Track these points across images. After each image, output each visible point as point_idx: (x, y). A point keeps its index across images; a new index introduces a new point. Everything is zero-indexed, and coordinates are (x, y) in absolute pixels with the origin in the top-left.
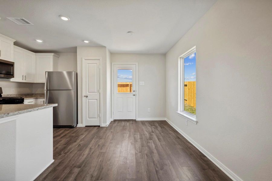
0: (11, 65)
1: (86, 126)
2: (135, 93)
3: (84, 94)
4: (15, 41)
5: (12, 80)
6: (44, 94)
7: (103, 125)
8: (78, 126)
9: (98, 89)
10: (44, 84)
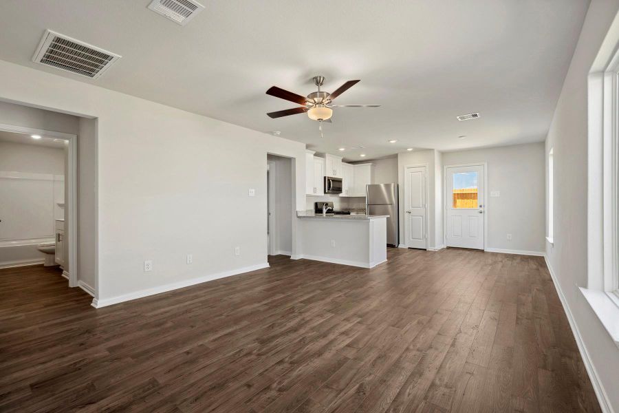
0: (340, 181)
1: (409, 248)
2: (482, 209)
3: (406, 210)
4: (342, 158)
5: (341, 195)
6: (365, 209)
7: (429, 249)
8: (400, 246)
9: (424, 203)
10: (365, 198)
